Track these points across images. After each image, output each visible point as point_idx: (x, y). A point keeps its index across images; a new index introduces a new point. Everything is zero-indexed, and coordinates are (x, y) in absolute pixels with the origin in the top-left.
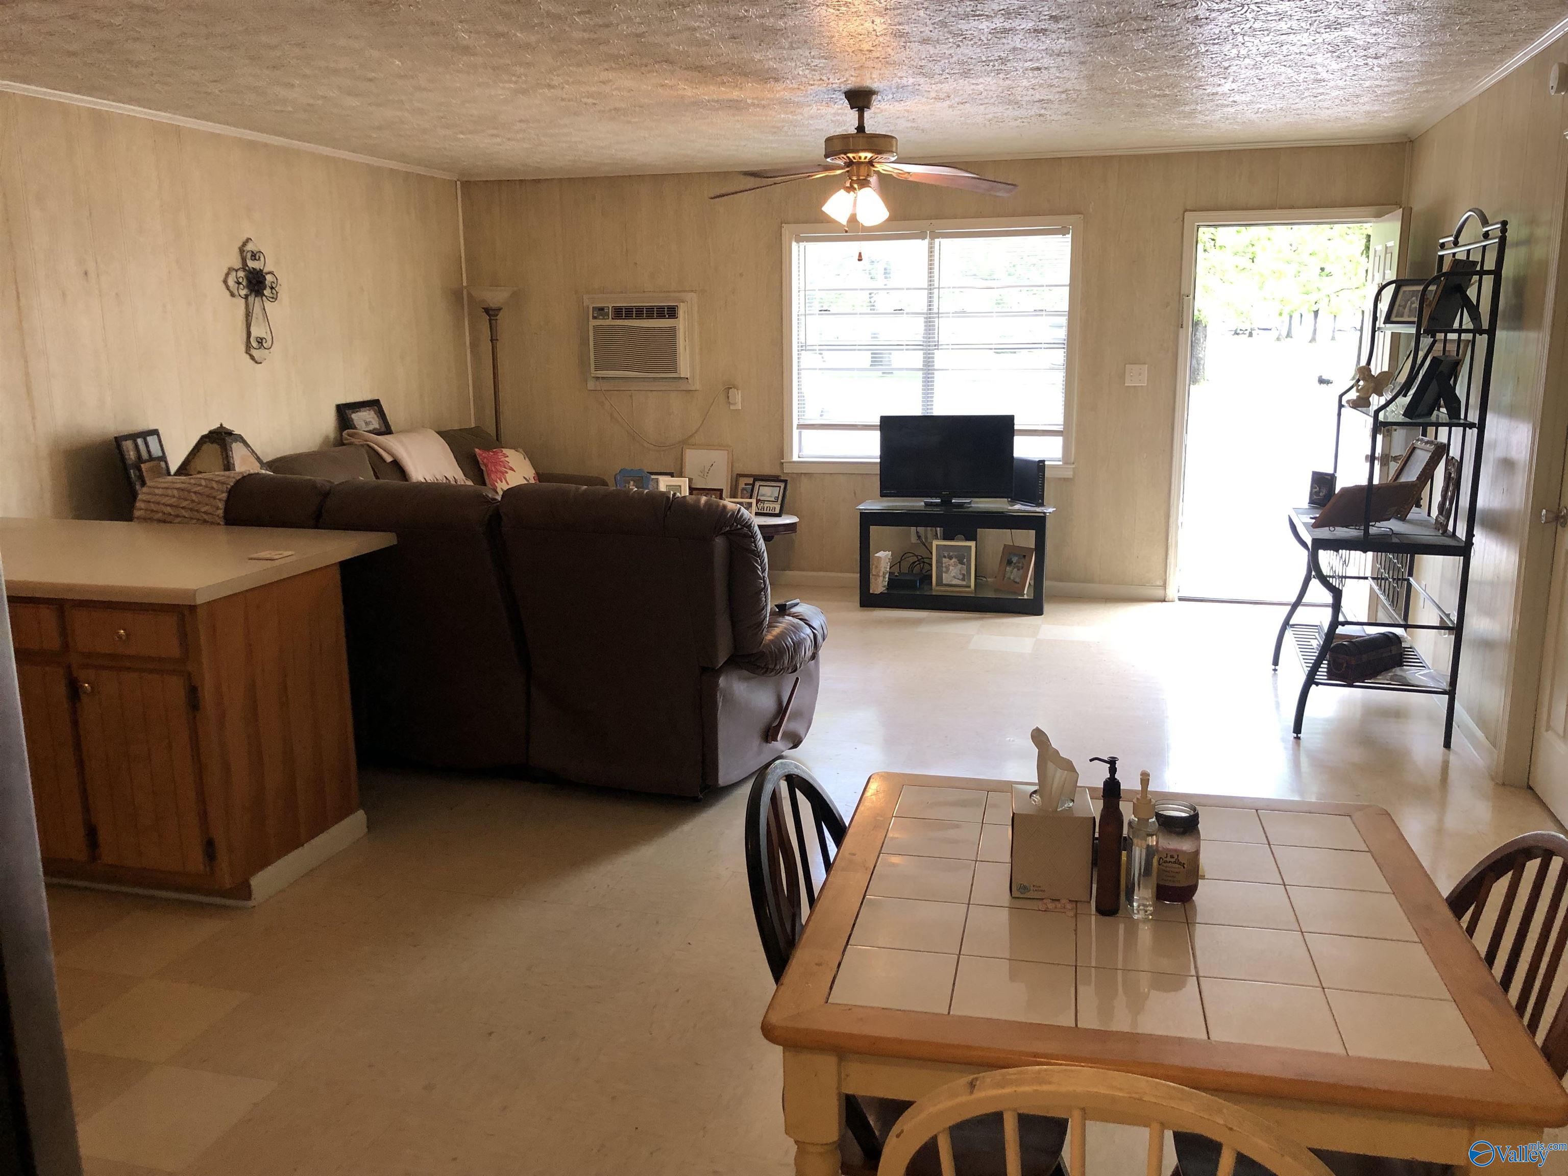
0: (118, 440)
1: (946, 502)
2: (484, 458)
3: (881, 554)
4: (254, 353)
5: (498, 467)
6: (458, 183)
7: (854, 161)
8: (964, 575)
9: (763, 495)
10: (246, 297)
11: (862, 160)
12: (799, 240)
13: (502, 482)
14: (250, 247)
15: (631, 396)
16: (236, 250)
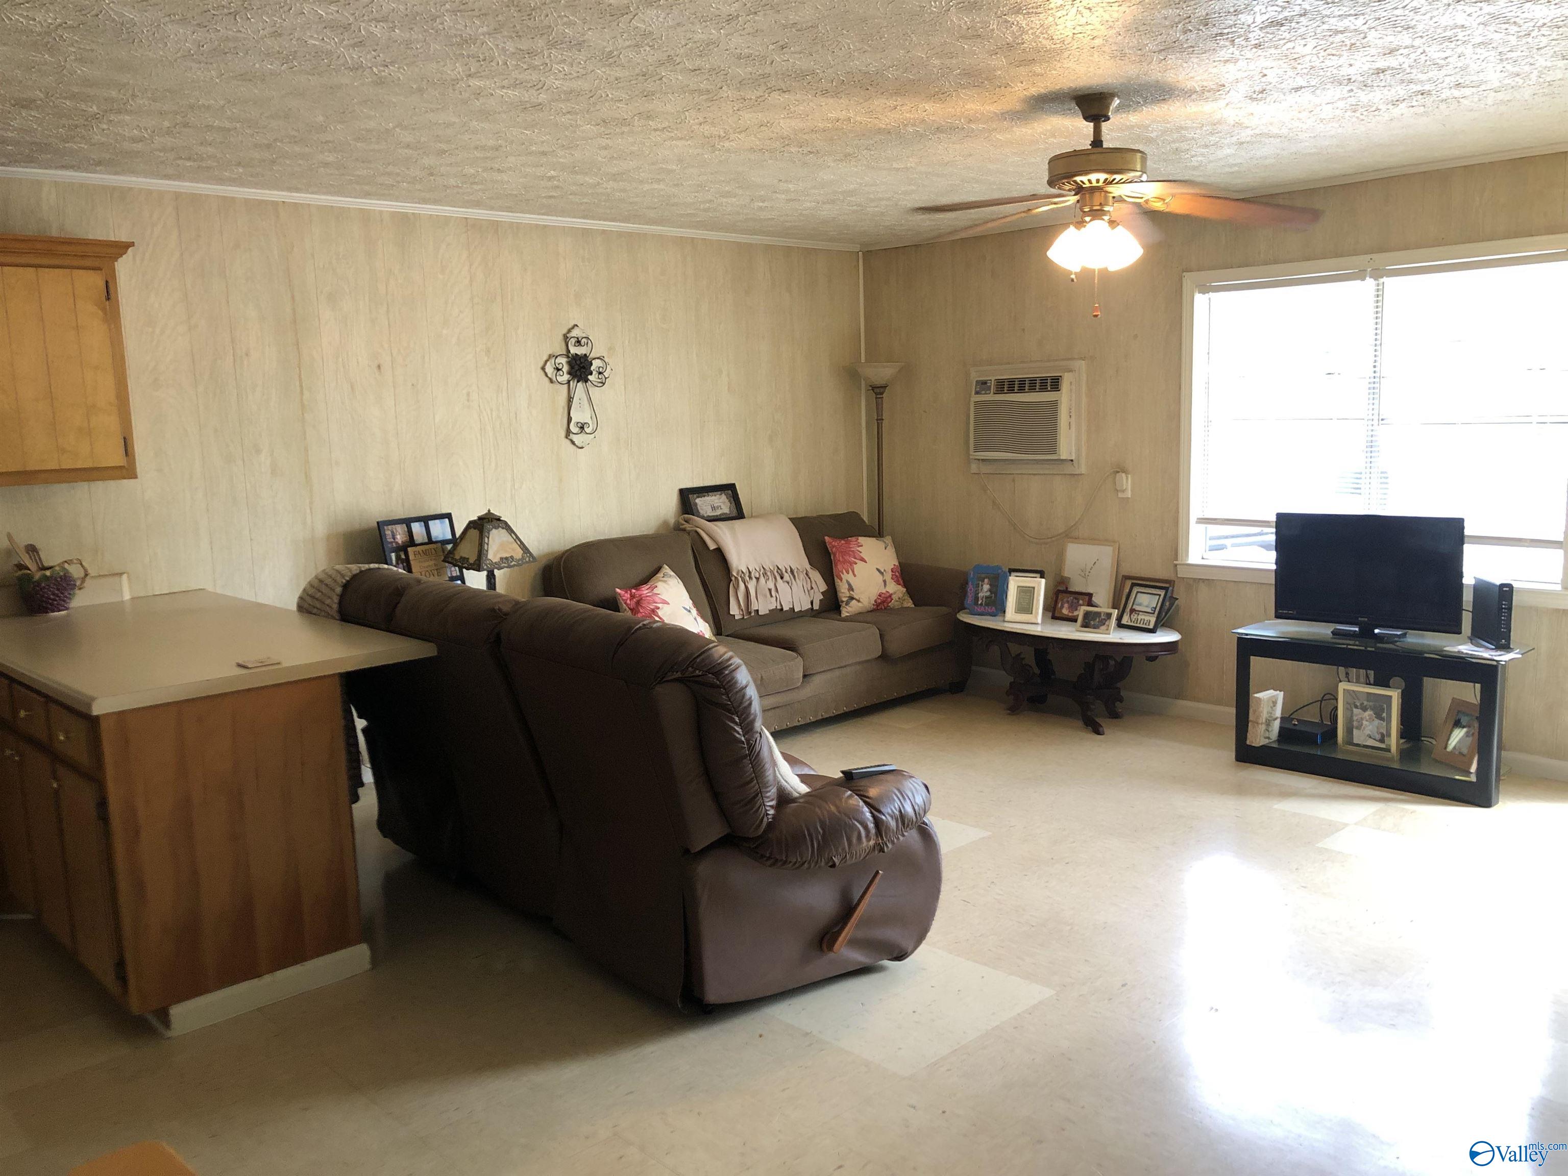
0: (380, 525)
1: (1366, 633)
2: (834, 546)
3: (1264, 695)
4: (575, 438)
5: (847, 558)
6: (860, 253)
7: (1084, 186)
8: (1383, 735)
9: (1140, 605)
10: (569, 382)
11: (1094, 184)
12: (1204, 290)
13: (848, 573)
14: (575, 333)
15: (1014, 480)
16: (561, 337)
